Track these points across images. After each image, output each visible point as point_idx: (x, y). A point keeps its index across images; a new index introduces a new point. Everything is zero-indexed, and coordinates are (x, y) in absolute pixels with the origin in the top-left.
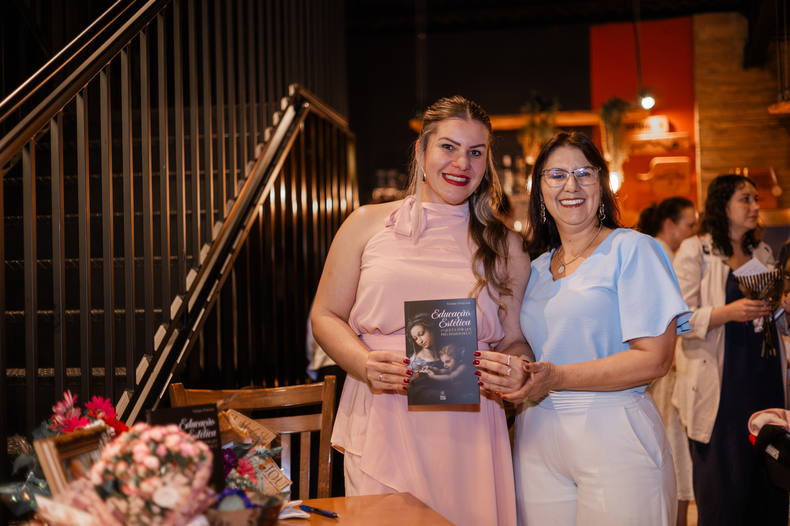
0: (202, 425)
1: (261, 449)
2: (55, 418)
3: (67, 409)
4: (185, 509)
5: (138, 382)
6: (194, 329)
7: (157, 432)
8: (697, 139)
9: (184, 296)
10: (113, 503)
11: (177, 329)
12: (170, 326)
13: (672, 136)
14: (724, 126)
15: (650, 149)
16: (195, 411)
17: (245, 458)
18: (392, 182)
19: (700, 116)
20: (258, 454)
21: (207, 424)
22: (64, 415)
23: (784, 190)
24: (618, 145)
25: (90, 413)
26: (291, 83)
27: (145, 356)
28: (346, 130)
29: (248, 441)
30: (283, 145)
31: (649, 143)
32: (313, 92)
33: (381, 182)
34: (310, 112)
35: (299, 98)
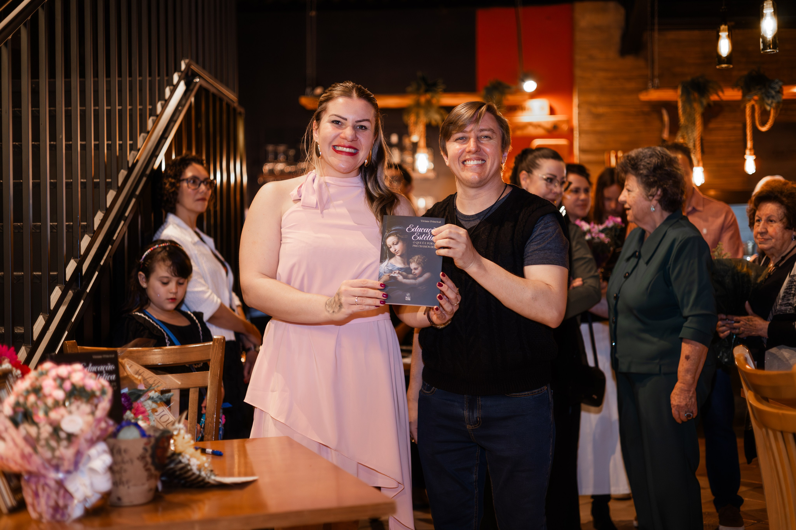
0: (101, 369)
1: (152, 394)
4: (89, 436)
5: (35, 338)
6: (88, 291)
7: (63, 370)
8: (575, 122)
9: (79, 259)
10: (25, 429)
11: (71, 290)
12: (65, 287)
13: (553, 119)
14: (601, 110)
15: (531, 131)
16: (95, 357)
17: (139, 401)
18: (282, 157)
19: (579, 100)
20: (151, 398)
21: (106, 369)
26: (183, 58)
27: (41, 315)
28: (236, 105)
29: (142, 387)
30: (175, 118)
31: (530, 124)
32: (204, 67)
33: (271, 156)
34: (201, 87)
35: (190, 73)
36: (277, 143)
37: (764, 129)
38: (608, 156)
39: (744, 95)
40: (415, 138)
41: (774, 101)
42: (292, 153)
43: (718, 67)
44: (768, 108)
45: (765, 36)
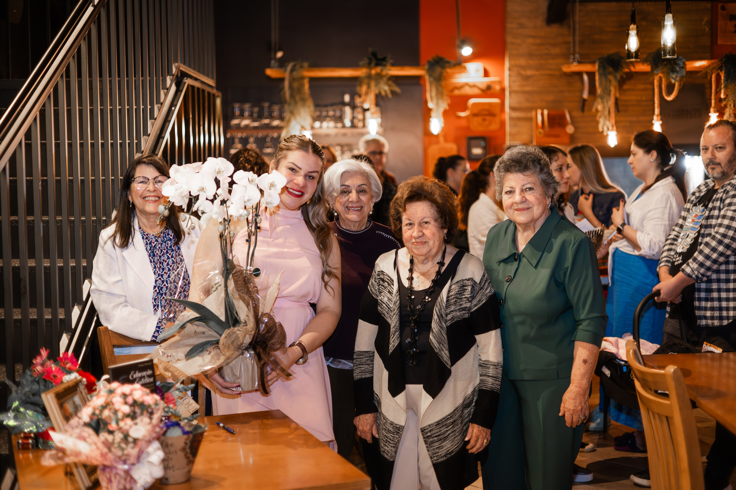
0: (144, 375)
1: (178, 385)
2: (35, 367)
3: (43, 361)
4: (147, 439)
5: (73, 326)
7: (127, 388)
8: (507, 84)
10: (103, 436)
13: (487, 80)
14: (529, 73)
15: (468, 91)
16: (139, 366)
17: (169, 392)
19: (510, 64)
20: (178, 389)
21: (147, 374)
22: (42, 365)
23: (576, 128)
24: (440, 94)
25: (61, 364)
26: (174, 63)
27: (77, 305)
28: (214, 91)
29: (170, 381)
30: (169, 119)
31: (467, 84)
32: (189, 66)
33: (237, 112)
34: (188, 85)
35: (179, 75)
36: (243, 101)
37: (670, 98)
38: (535, 113)
39: (653, 69)
40: (366, 106)
41: (679, 75)
42: (256, 109)
43: (627, 60)
44: (673, 81)
45: (666, 44)
